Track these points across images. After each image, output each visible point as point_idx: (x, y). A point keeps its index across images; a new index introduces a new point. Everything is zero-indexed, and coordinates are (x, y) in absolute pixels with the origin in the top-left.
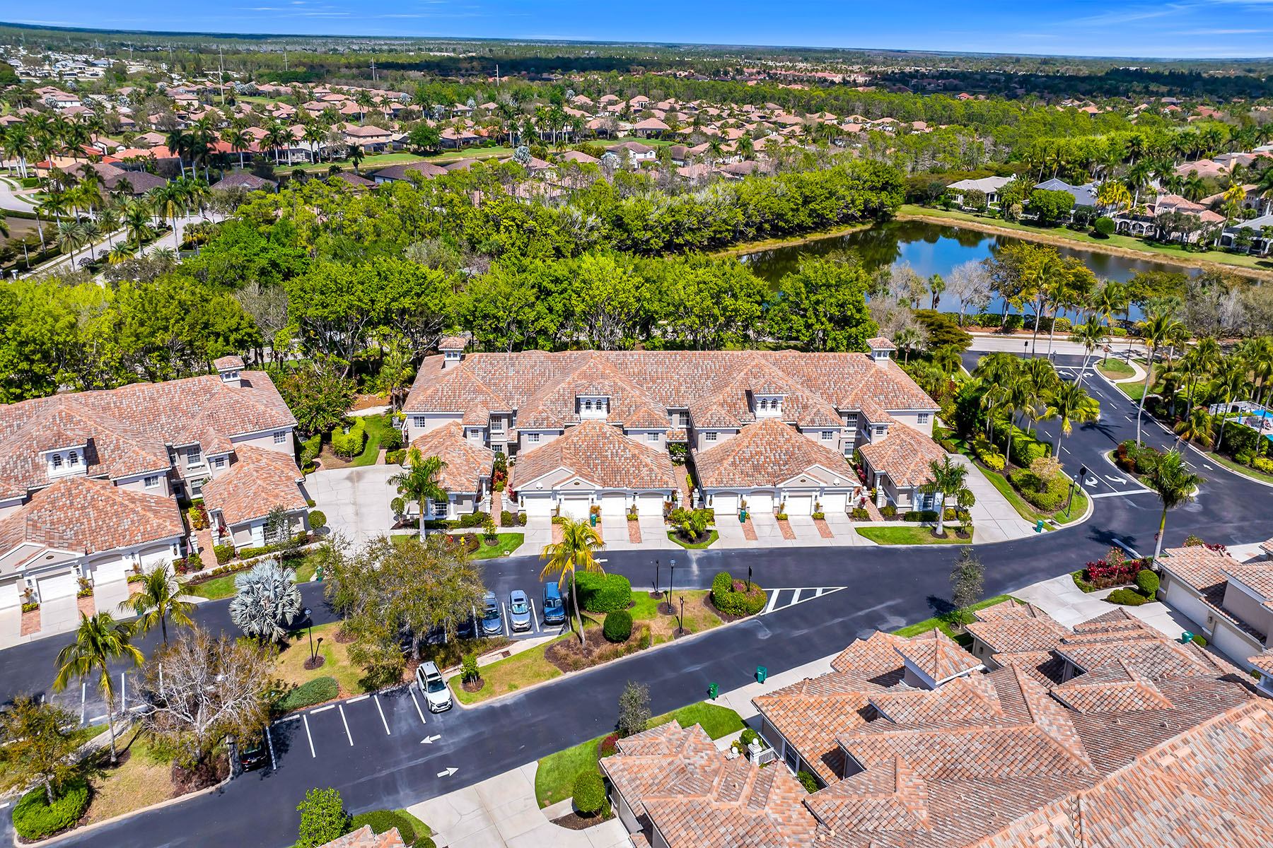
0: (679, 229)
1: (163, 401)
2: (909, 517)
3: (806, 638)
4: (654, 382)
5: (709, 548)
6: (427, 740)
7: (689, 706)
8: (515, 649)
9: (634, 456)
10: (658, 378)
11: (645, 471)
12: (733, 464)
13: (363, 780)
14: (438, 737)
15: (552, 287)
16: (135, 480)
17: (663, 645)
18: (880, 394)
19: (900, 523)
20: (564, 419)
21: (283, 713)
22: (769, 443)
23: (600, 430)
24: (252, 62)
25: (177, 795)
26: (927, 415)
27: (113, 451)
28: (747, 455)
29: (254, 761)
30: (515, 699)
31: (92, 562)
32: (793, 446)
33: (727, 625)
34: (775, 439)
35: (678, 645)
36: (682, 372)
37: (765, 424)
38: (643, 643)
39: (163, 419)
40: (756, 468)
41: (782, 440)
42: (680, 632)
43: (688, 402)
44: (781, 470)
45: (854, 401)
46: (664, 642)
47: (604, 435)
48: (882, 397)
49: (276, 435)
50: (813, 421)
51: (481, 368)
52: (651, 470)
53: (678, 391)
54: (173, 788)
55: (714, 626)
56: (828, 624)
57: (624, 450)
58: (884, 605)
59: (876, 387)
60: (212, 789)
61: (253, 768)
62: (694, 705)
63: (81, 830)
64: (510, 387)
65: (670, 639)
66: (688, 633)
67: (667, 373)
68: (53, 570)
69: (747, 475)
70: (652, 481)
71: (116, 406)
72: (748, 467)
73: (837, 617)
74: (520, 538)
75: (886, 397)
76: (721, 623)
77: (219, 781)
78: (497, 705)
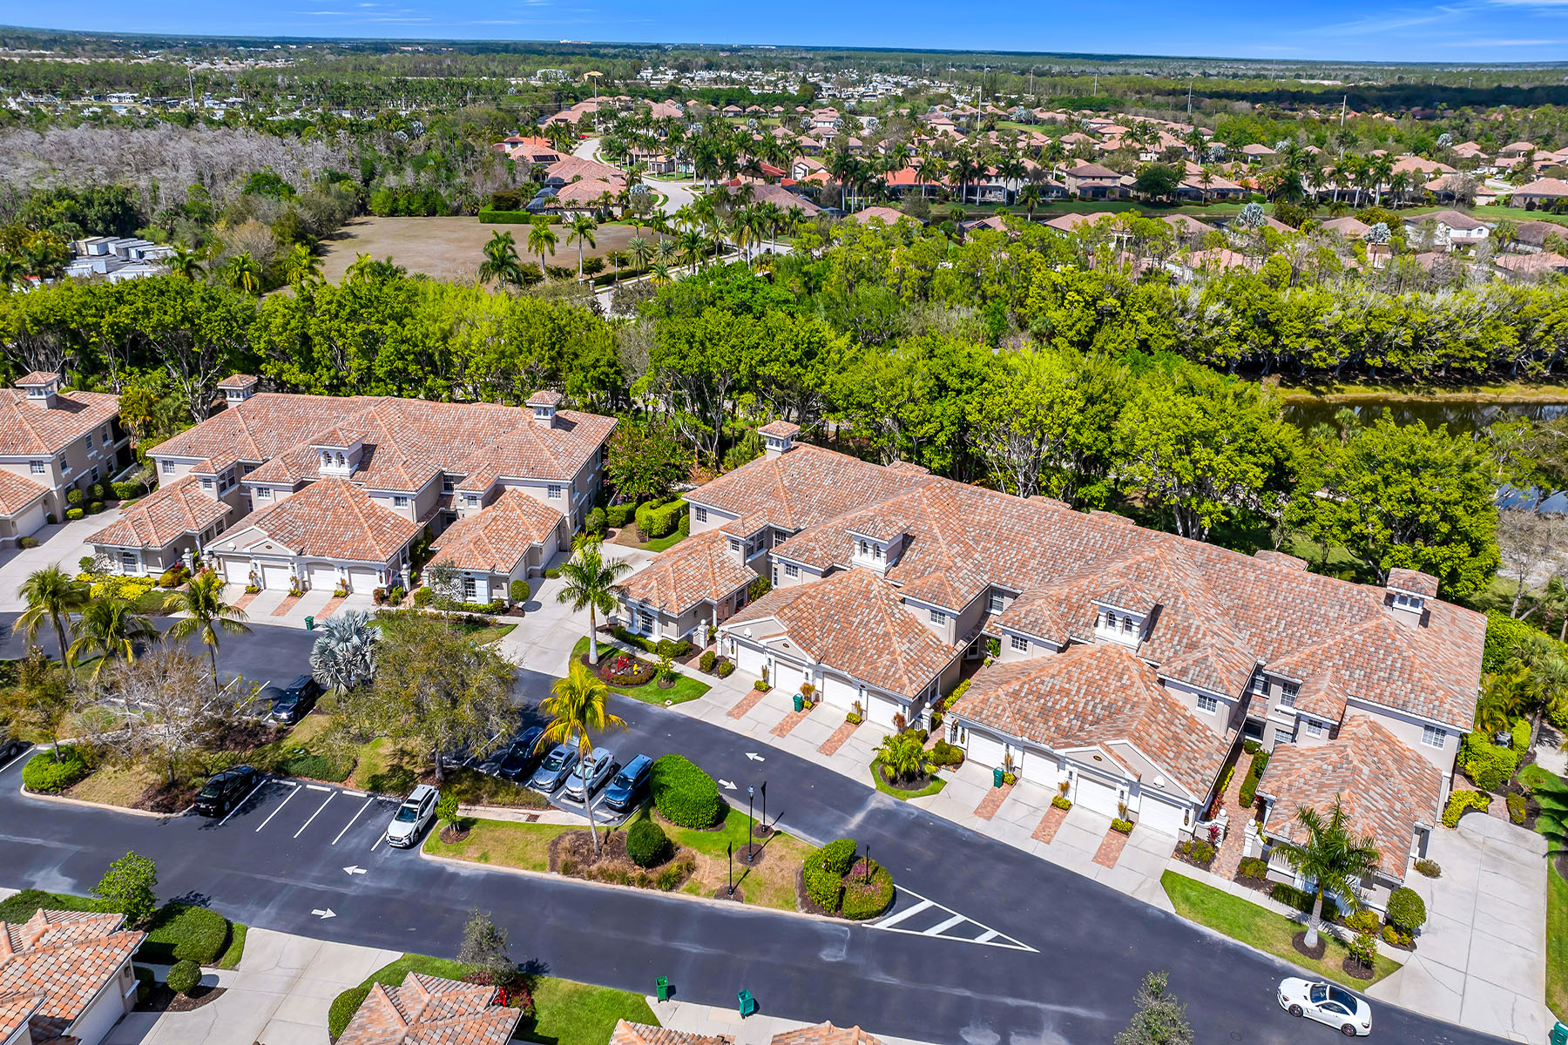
0: (1379, 343)
1: (467, 425)
2: (1282, 893)
3: (883, 992)
4: (998, 542)
5: (909, 801)
6: (350, 870)
7: (616, 990)
8: (548, 817)
9: (886, 634)
10: (1007, 539)
11: (885, 659)
12: (1016, 694)
13: (259, 876)
14: (363, 871)
15: (954, 382)
16: (386, 496)
17: (692, 898)
18: (1361, 667)
19: (1258, 898)
20: (836, 557)
21: (288, 775)
22: (1090, 683)
23: (868, 585)
24: (1063, 86)
25: (135, 806)
26: (1444, 733)
27: (384, 462)
28: (1044, 689)
29: (203, 806)
30: (474, 873)
31: (311, 566)
32: (1126, 701)
33: (801, 914)
34: (1105, 679)
35: (712, 908)
36: (1046, 540)
37: (1103, 651)
38: (671, 883)
39: (457, 443)
40: (1045, 713)
41: (1114, 684)
42: (731, 892)
43: (1027, 584)
44: (1081, 729)
45: (1302, 664)
46: (698, 895)
47: (866, 594)
48: (1358, 674)
49: (551, 487)
50: (1184, 672)
51: (798, 467)
52: (894, 662)
53: (1023, 564)
54: (136, 797)
55: (781, 907)
56: (941, 989)
57: (878, 623)
58: (1066, 1009)
59: (1359, 653)
60: (161, 815)
61: (205, 813)
62: (625, 993)
63: (60, 799)
64: (814, 500)
65: (708, 896)
66: (740, 899)
67: (1025, 534)
68: (277, 561)
69: (1025, 718)
70: (886, 677)
71: (426, 420)
72: (1032, 709)
73: (967, 987)
74: (700, 690)
75: (1367, 676)
76: (794, 908)
77: (172, 812)
78: (451, 869)
